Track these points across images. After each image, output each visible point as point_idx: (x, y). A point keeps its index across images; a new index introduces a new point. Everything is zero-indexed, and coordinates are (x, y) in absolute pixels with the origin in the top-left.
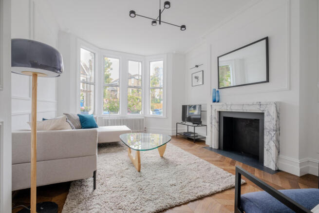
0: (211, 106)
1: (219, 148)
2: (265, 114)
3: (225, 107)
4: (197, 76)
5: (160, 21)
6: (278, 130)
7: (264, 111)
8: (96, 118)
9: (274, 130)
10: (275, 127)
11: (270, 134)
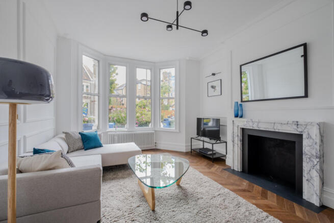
0: (233, 121)
1: (243, 171)
2: (304, 136)
3: (251, 124)
4: (214, 85)
5: (177, 25)
6: (322, 157)
7: (302, 132)
8: (100, 135)
9: (317, 157)
10: (319, 153)
11: (312, 161)
